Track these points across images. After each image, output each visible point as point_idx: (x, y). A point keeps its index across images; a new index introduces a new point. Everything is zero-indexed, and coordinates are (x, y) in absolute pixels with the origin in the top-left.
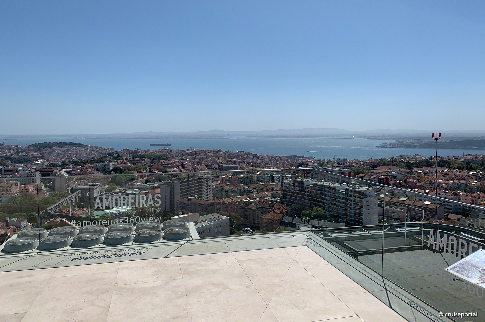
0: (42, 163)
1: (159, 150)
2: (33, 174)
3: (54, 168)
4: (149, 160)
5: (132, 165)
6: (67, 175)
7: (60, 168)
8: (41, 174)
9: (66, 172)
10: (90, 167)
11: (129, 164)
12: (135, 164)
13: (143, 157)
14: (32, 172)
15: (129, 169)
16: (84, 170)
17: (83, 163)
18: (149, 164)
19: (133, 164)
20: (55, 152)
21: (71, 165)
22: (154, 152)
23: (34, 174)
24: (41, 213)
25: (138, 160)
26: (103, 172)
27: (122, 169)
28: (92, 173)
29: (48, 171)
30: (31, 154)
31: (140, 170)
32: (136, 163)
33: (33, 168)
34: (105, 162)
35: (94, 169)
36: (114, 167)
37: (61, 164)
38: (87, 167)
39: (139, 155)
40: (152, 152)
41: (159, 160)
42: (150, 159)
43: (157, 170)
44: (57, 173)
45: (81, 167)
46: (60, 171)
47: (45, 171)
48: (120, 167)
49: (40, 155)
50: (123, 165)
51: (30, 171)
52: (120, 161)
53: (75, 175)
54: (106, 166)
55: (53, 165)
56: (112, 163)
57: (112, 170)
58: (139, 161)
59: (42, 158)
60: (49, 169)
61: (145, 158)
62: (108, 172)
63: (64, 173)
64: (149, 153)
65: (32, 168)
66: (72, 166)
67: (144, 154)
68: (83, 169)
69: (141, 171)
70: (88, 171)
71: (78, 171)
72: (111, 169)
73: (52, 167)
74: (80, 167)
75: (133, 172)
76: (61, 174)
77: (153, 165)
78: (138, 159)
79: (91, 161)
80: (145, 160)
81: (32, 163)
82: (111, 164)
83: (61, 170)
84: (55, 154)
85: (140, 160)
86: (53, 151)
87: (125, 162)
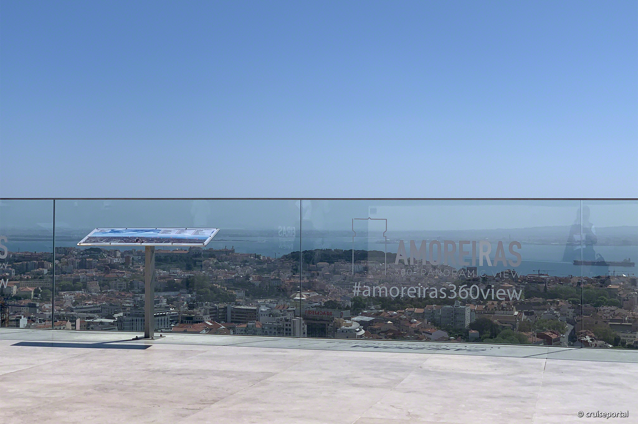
0: (309, 301)
1: (599, 277)
2: (288, 323)
3: (335, 312)
4: (570, 305)
5: (524, 317)
6: (363, 332)
7: (347, 313)
8: (306, 326)
9: (361, 323)
10: (417, 316)
11: (516, 313)
12: (532, 313)
13: (554, 295)
14: (287, 320)
15: (514, 326)
16: (402, 322)
17: (402, 303)
18: (571, 317)
19: (526, 314)
20: (337, 273)
21: (373, 308)
22: (584, 283)
23: (292, 325)
25: (539, 304)
26: (447, 330)
27: (497, 326)
28: (421, 330)
29: (322, 320)
30: (286, 276)
31: (545, 330)
32: (535, 312)
33: (290, 309)
34: (455, 305)
35: (426, 321)
36: (475, 317)
37: (350, 304)
38: (410, 315)
39: (542, 290)
40: (579, 284)
41: (598, 304)
42: (574, 302)
43: (593, 335)
44: (340, 326)
45: (395, 315)
46: (348, 322)
47: (314, 320)
48: (491, 319)
49: (305, 279)
50: (499, 313)
51: (283, 317)
52: (493, 304)
53: (382, 332)
54: (456, 314)
55: (332, 305)
56: (472, 307)
57: (472, 326)
58: (542, 307)
59: (309, 287)
60: (324, 313)
61: (560, 298)
62: (461, 329)
63: (355, 326)
64: (571, 286)
65: (289, 311)
66: (376, 311)
67: (554, 286)
68: (401, 319)
69: (547, 334)
70: (413, 326)
71: (389, 322)
72: (467, 323)
73: (330, 310)
74: (395, 313)
75: (524, 333)
76: (350, 328)
77: (580, 319)
78: (541, 300)
79: (421, 299)
80: (558, 303)
81: (289, 298)
82: (469, 311)
83: (349, 319)
84: (338, 278)
85: (544, 303)
86: (335, 272)
87: (505, 305)
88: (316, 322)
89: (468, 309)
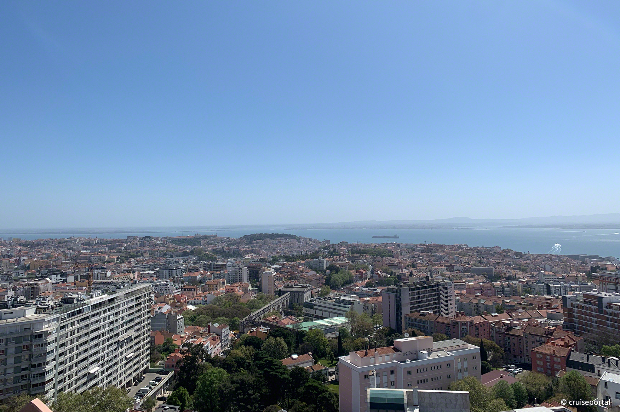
0: (252, 258)
1: (383, 244)
2: (240, 270)
3: (263, 264)
4: (371, 257)
5: (351, 263)
6: (276, 273)
7: (268, 264)
8: (249, 271)
9: (275, 269)
10: (302, 264)
11: (347, 261)
12: (354, 261)
13: (364, 252)
14: (240, 269)
15: (346, 268)
16: (295, 267)
17: (295, 258)
18: (371, 262)
19: (352, 262)
20: (266, 245)
21: (281, 261)
22: (377, 246)
23: (242, 271)
24: (244, 320)
25: (357, 257)
26: (315, 271)
27: (339, 268)
28: (303, 271)
29: (256, 268)
30: (241, 248)
31: (360, 269)
32: (356, 261)
33: (242, 263)
34: (319, 258)
35: (306, 267)
36: (329, 264)
37: (271, 259)
38: (298, 264)
39: (358, 250)
40: (375, 247)
41: (383, 256)
42: (372, 255)
43: (381, 270)
44: (265, 271)
45: (292, 264)
46: (269, 269)
47: (253, 268)
48: (336, 265)
49: (251, 248)
50: (339, 262)
51: (239, 267)
52: (337, 257)
53: (285, 273)
54: (320, 263)
55: (262, 260)
56: (327, 259)
57: (327, 268)
58: (359, 258)
59: (253, 252)
60: (258, 265)
61: (366, 253)
62: (322, 270)
63: (272, 270)
64: (371, 248)
65: (241, 264)
66: (283, 263)
67: (364, 248)
68: (294, 266)
69: (361, 271)
70: (300, 269)
71: (289, 268)
72: (325, 267)
73: (261, 263)
74: (291, 263)
75: (351, 271)
76: (269, 271)
77: (375, 263)
78: (358, 255)
79: (303, 256)
80: (365, 256)
81: (243, 257)
82: (326, 261)
83: (270, 267)
84: (266, 247)
85: (359, 257)
86: (264, 244)
87: (342, 258)
88: (254, 269)
89: (325, 260)
